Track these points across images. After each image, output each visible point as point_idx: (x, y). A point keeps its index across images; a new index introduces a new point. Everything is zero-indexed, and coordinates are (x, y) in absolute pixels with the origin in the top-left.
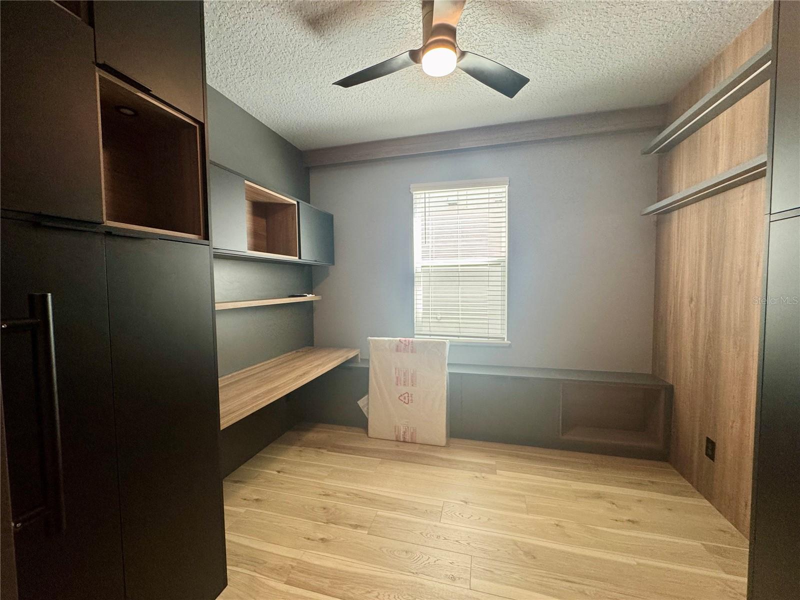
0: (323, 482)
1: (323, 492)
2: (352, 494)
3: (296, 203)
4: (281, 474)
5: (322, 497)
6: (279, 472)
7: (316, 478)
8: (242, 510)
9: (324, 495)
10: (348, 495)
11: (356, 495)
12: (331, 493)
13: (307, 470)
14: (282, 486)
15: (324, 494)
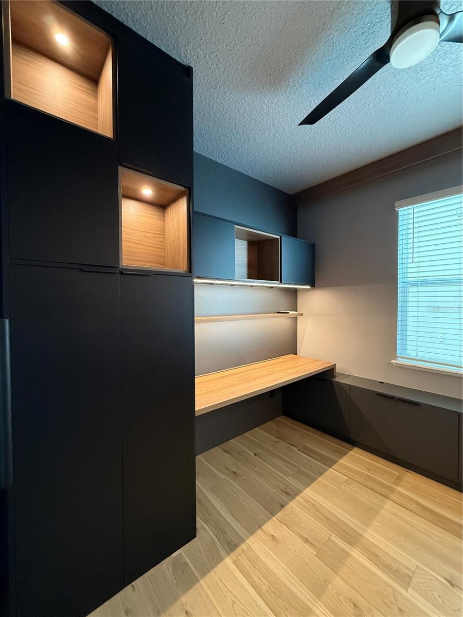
0: (286, 478)
1: (285, 489)
2: (310, 504)
3: (279, 237)
4: (256, 457)
5: (283, 493)
6: (255, 455)
7: (282, 473)
8: (223, 477)
9: (285, 492)
10: (306, 502)
11: (313, 505)
12: (291, 493)
13: (278, 462)
14: (254, 468)
15: (285, 490)
